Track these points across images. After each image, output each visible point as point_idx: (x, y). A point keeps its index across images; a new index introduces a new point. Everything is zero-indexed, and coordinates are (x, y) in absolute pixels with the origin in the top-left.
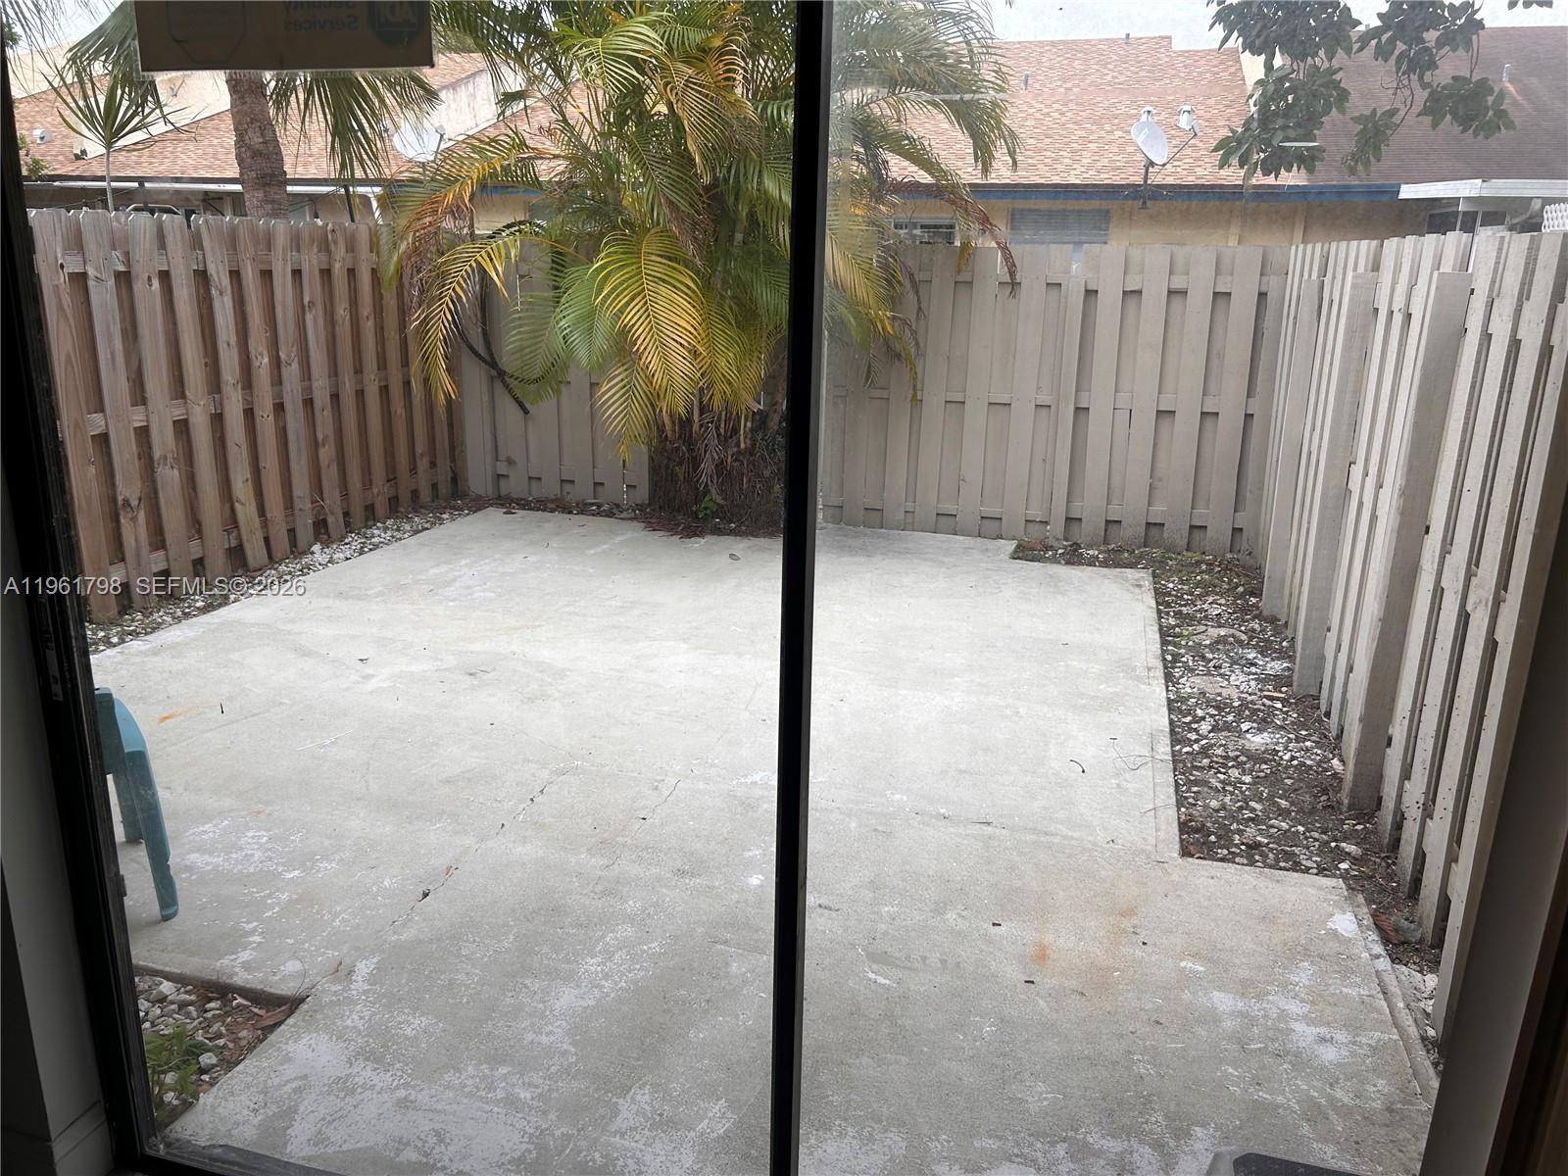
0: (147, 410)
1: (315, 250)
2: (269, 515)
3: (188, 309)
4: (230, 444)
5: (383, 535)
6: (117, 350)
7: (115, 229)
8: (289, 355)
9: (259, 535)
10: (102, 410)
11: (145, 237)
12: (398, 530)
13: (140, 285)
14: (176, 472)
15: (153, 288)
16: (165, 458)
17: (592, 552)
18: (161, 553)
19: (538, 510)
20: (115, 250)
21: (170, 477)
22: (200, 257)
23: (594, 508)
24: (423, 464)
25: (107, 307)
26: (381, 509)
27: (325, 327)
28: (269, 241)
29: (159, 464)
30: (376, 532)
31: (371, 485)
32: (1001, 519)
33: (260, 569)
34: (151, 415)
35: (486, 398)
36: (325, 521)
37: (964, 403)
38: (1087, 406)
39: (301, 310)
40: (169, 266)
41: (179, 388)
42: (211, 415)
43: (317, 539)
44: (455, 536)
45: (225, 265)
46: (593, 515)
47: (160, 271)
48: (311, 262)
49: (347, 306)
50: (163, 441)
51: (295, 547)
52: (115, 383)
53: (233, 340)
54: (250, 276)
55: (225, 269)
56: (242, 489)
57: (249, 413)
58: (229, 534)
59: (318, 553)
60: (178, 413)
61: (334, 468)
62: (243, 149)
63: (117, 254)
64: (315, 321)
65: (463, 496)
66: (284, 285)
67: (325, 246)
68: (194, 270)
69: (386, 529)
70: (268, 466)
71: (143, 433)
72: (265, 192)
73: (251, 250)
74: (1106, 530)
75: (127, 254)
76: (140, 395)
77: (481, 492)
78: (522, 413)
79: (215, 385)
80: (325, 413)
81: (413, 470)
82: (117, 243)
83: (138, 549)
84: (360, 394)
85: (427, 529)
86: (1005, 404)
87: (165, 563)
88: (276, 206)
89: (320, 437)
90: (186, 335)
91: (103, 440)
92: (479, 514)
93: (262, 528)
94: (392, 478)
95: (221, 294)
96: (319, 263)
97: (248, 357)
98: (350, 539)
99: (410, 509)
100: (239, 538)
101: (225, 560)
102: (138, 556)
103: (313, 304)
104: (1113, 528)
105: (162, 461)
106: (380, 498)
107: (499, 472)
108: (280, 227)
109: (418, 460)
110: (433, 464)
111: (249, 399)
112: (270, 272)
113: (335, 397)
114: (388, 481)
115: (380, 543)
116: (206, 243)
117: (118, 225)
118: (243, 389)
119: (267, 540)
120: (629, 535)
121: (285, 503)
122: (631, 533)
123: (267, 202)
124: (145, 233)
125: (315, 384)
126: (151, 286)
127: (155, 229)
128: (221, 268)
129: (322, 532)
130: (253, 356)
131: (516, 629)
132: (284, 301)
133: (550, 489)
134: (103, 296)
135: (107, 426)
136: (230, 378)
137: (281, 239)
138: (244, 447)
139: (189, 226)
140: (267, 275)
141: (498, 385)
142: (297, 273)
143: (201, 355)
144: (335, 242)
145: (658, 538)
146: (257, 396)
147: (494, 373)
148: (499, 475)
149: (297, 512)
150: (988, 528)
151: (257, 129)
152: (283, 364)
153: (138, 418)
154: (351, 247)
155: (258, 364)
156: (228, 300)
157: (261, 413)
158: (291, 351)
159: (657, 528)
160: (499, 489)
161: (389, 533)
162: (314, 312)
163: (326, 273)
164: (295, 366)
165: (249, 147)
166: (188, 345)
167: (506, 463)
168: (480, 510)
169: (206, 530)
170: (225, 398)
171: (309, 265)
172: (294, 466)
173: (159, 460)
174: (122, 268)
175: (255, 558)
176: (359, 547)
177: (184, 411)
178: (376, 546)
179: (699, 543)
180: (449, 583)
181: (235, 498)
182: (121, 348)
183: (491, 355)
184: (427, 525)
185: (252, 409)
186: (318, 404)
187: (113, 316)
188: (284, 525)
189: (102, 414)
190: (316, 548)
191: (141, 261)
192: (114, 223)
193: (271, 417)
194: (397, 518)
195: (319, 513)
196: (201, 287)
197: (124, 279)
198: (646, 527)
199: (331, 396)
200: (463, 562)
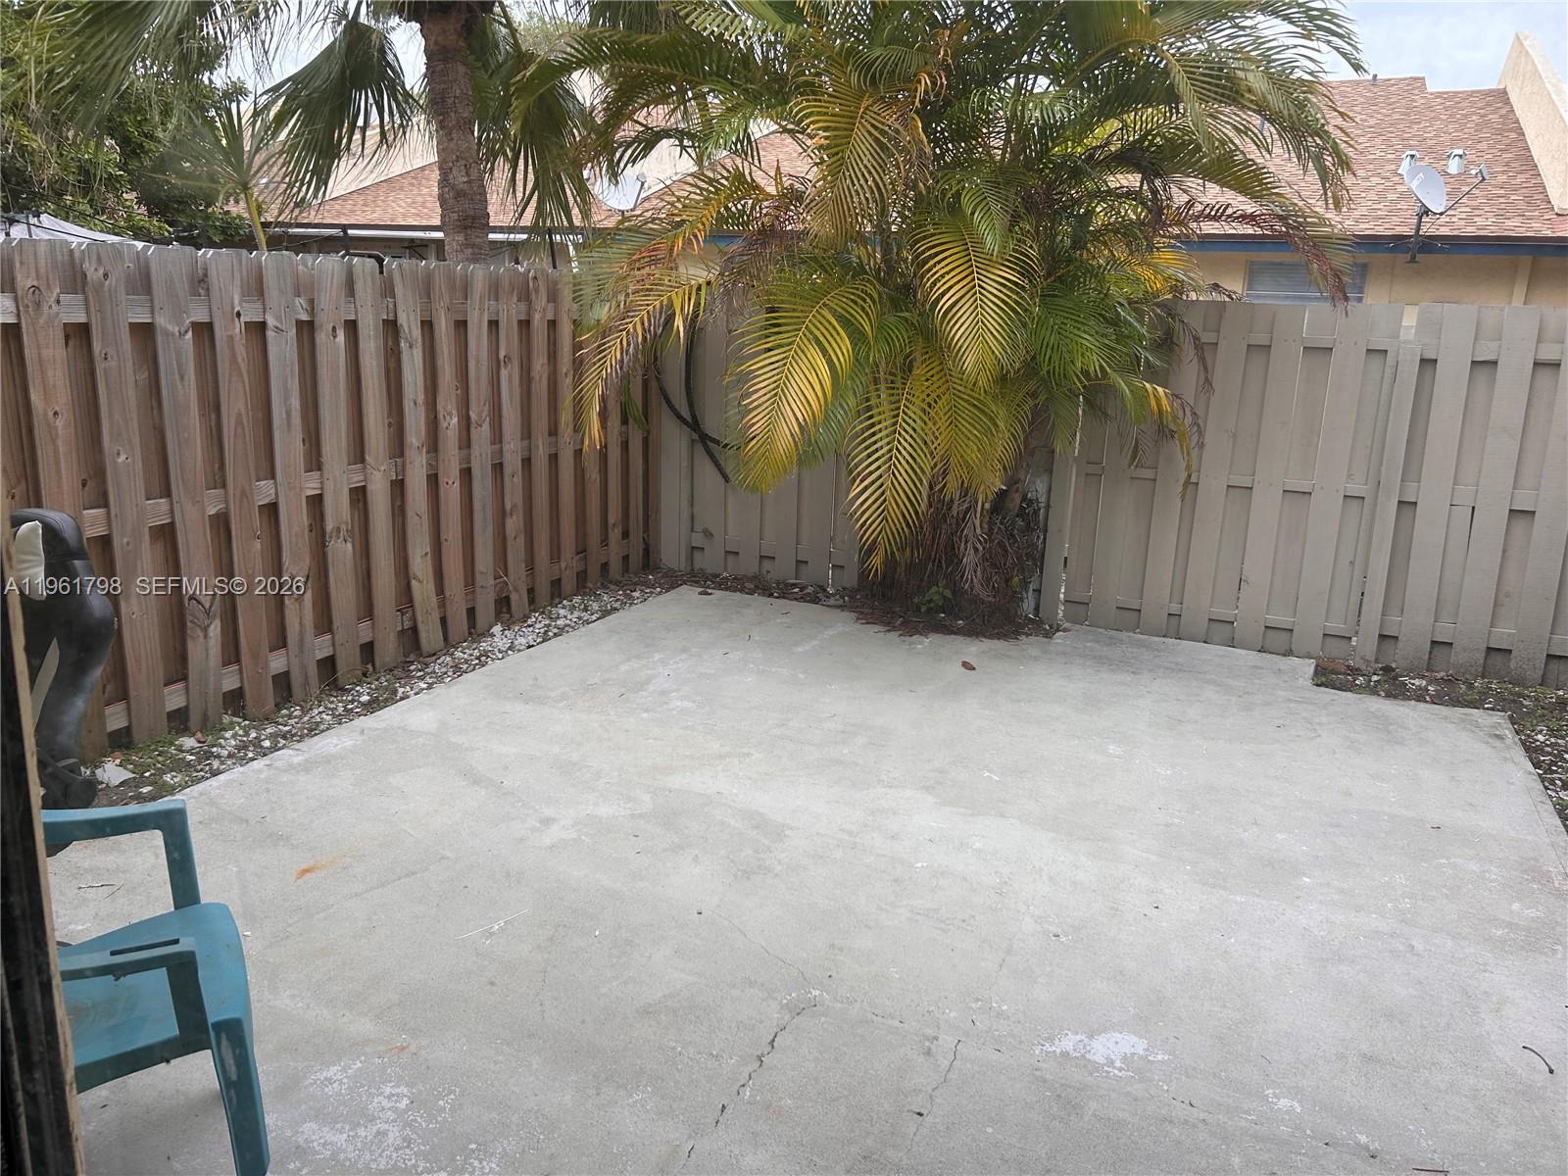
0: (322, 476)
1: (515, 299)
2: (447, 594)
3: (374, 363)
4: (410, 513)
5: (569, 617)
6: (293, 409)
7: (300, 272)
8: (479, 415)
9: (436, 616)
10: (273, 477)
11: (332, 283)
12: (586, 610)
13: (323, 335)
14: (349, 546)
15: (337, 340)
16: (338, 530)
17: (800, 649)
18: (328, 637)
19: (735, 591)
20: (299, 296)
21: (342, 551)
22: (391, 306)
23: (797, 590)
24: (615, 534)
25: (285, 360)
26: (568, 585)
27: (521, 385)
28: (466, 288)
29: (331, 538)
30: (562, 612)
31: (559, 558)
32: (1292, 630)
33: (434, 654)
34: (326, 482)
35: (685, 464)
36: (507, 599)
37: (1251, 488)
38: (1414, 500)
39: (496, 365)
40: (356, 314)
41: (358, 453)
42: (392, 481)
43: (498, 618)
44: (648, 622)
45: (416, 315)
46: (796, 599)
47: (345, 321)
48: (510, 311)
49: (546, 361)
50: (338, 510)
51: (474, 628)
52: (289, 445)
53: (421, 398)
54: (443, 327)
55: (416, 319)
56: (420, 564)
57: (433, 480)
58: (402, 615)
59: (499, 637)
60: (357, 480)
61: (521, 540)
62: (447, 189)
63: (301, 302)
64: (510, 376)
65: (656, 569)
66: (479, 338)
67: (526, 296)
68: (383, 320)
69: (572, 609)
70: (450, 538)
71: (316, 502)
72: (466, 235)
73: (446, 298)
74: (1430, 653)
75: (311, 302)
76: (315, 462)
77: (674, 566)
78: (723, 480)
79: (398, 446)
80: (515, 479)
81: (605, 542)
82: (301, 290)
83: (302, 633)
84: (554, 458)
85: (616, 609)
86: (1304, 493)
87: (331, 649)
88: (476, 250)
89: (508, 507)
90: (370, 392)
91: (272, 510)
92: (672, 594)
93: (439, 607)
94: (582, 550)
95: (411, 347)
96: (518, 313)
97: (436, 417)
98: (534, 620)
99: (599, 585)
100: (414, 619)
101: (396, 645)
102: (301, 642)
103: (510, 359)
104: (1439, 651)
105: (334, 534)
106: (568, 572)
107: (694, 545)
108: (479, 273)
109: (610, 530)
110: (626, 534)
111: (434, 463)
112: (465, 322)
113: (527, 462)
114: (578, 553)
115: (567, 625)
116: (399, 290)
117: (305, 269)
118: (428, 452)
119: (443, 621)
120: (840, 628)
121: (466, 580)
122: (842, 624)
123: (467, 246)
124: (332, 278)
125: (506, 448)
126: (335, 337)
127: (344, 274)
128: (412, 318)
129: (505, 611)
130: (440, 416)
131: (721, 757)
132: (478, 355)
133: (748, 565)
134: (282, 349)
135: (277, 494)
136: (414, 440)
137: (479, 286)
138: (425, 517)
139: (381, 272)
140: (461, 325)
141: (699, 449)
142: (494, 324)
143: (386, 416)
144: (537, 291)
145: (874, 634)
146: (443, 460)
147: (695, 436)
148: (693, 547)
149: (478, 589)
150: (1276, 641)
151: (462, 167)
152: (473, 426)
153: (311, 487)
154: (553, 297)
155: (445, 425)
156: (418, 354)
157: (446, 480)
158: (483, 411)
159: (870, 620)
160: (692, 564)
161: (576, 614)
162: (509, 366)
163: (525, 325)
164: (486, 426)
165: (453, 187)
166: (371, 401)
167: (702, 534)
168: (673, 588)
169: (377, 611)
170: (408, 462)
171: (508, 316)
172: (479, 540)
173: (331, 533)
174: (304, 317)
175: (429, 642)
176: (542, 631)
177: (362, 478)
178: (561, 631)
179: (925, 643)
180: (641, 686)
181: (411, 575)
182: (298, 407)
183: (694, 416)
184: (617, 605)
185: (436, 474)
186: (508, 470)
187: (292, 370)
188: (464, 604)
189: (272, 482)
190: (497, 629)
191: (326, 311)
192: (300, 267)
193: (457, 484)
194: (585, 594)
195: (502, 589)
196: (390, 339)
197: (307, 330)
198: (858, 619)
199: (522, 460)
200: (657, 657)
